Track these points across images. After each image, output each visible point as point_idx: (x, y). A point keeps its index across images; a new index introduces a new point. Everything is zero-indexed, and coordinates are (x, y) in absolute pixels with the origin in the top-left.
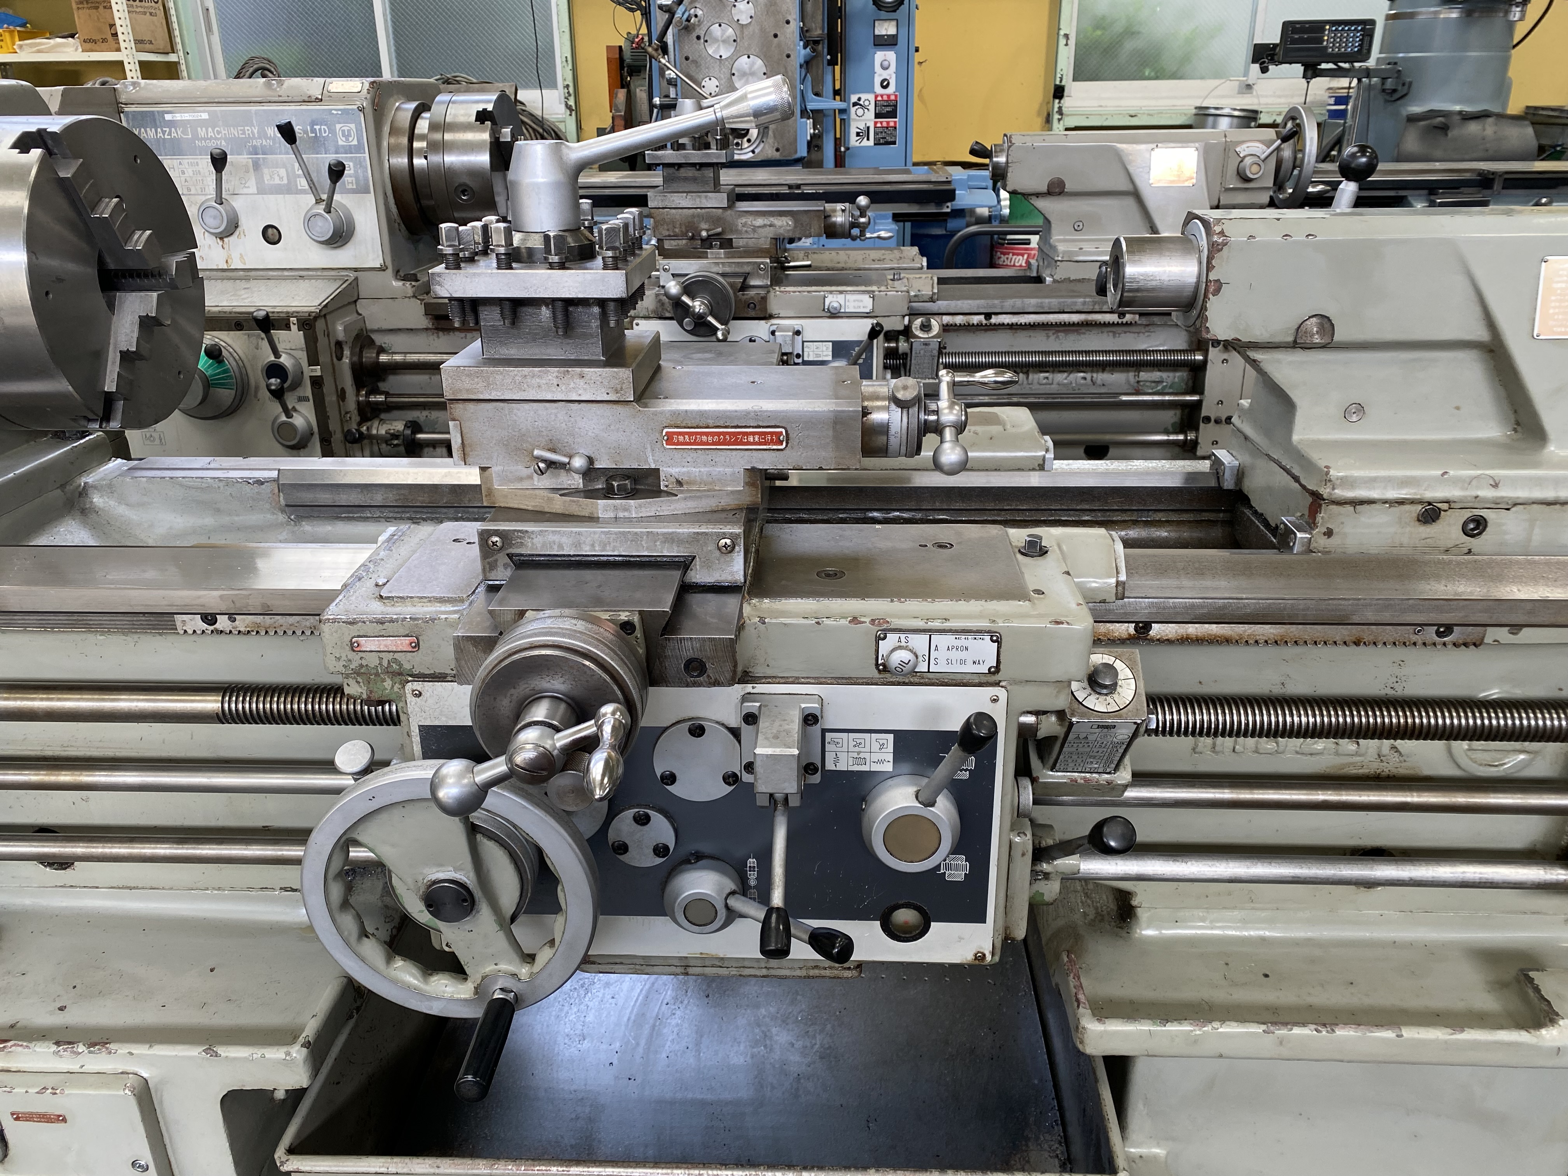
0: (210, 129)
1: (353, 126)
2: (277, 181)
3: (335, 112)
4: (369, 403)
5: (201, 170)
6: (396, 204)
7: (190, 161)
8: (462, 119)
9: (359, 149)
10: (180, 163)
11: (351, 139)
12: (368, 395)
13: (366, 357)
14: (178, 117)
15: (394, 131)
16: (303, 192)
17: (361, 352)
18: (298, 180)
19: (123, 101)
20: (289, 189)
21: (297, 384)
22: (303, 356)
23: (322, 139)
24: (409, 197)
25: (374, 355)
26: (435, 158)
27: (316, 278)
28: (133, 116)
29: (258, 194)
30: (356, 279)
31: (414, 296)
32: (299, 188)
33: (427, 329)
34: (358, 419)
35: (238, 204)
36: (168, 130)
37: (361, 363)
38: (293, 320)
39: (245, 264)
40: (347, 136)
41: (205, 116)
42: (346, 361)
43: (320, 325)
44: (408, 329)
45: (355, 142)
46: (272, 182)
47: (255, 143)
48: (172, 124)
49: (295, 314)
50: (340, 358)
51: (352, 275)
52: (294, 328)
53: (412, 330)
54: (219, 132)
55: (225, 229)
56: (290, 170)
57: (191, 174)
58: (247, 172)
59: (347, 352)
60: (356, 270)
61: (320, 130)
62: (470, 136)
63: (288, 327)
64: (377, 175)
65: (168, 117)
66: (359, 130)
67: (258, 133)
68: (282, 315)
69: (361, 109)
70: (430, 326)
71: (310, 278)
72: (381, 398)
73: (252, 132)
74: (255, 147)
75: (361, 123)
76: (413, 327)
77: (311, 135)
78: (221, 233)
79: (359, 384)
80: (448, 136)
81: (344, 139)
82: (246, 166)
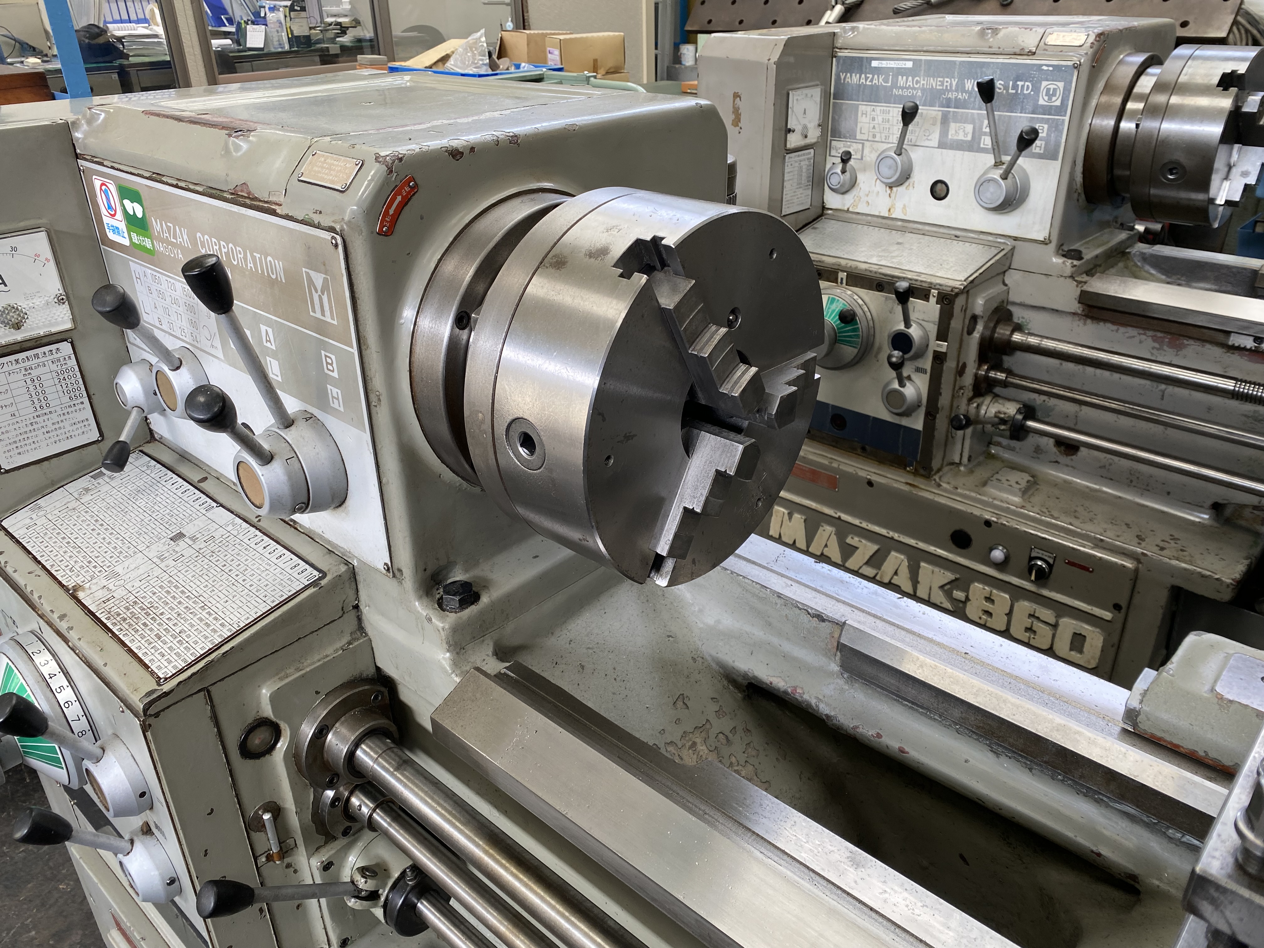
0: (910, 78)
1: (1061, 85)
2: (961, 137)
3: (1045, 68)
4: (987, 378)
5: (891, 118)
6: (1084, 173)
7: (882, 108)
8: (1199, 80)
9: (1060, 110)
10: (873, 110)
11: (1054, 99)
12: (988, 371)
13: (999, 334)
14: (884, 64)
15: (1108, 88)
16: (984, 151)
17: (995, 327)
18: (983, 137)
19: (839, 45)
20: (971, 146)
21: (919, 355)
22: (933, 330)
23: (1022, 97)
24: (1102, 165)
25: (1008, 333)
26: (1150, 125)
27: (972, 241)
28: (844, 60)
29: (938, 148)
30: (1013, 248)
31: (1072, 277)
32: (982, 146)
33: (1074, 314)
34: (971, 394)
35: (916, 155)
36: (871, 76)
37: (991, 338)
38: (934, 292)
39: (905, 215)
40: (1050, 95)
41: (909, 64)
42: (976, 335)
43: (960, 302)
44: (1053, 310)
45: (1058, 103)
46: (955, 138)
47: (950, 96)
48: (878, 71)
49: (938, 287)
50: (970, 333)
51: (1010, 243)
52: (933, 300)
53: (1057, 311)
54: (917, 82)
55: (897, 180)
56: (977, 125)
57: (880, 122)
58: (934, 124)
59: (980, 327)
60: (1016, 239)
61: (1023, 86)
62: (1203, 101)
63: (926, 298)
64: (1071, 140)
65: (874, 64)
66: (1066, 90)
67: (957, 85)
68: (924, 285)
69: (1077, 67)
70: (1079, 312)
71: (965, 240)
72: (1001, 376)
73: (951, 84)
74: (949, 100)
75: (1071, 83)
76: (1060, 309)
77: (1011, 91)
78: (892, 183)
79: (982, 358)
80: (1175, 100)
81: (1046, 98)
82: (935, 119)
